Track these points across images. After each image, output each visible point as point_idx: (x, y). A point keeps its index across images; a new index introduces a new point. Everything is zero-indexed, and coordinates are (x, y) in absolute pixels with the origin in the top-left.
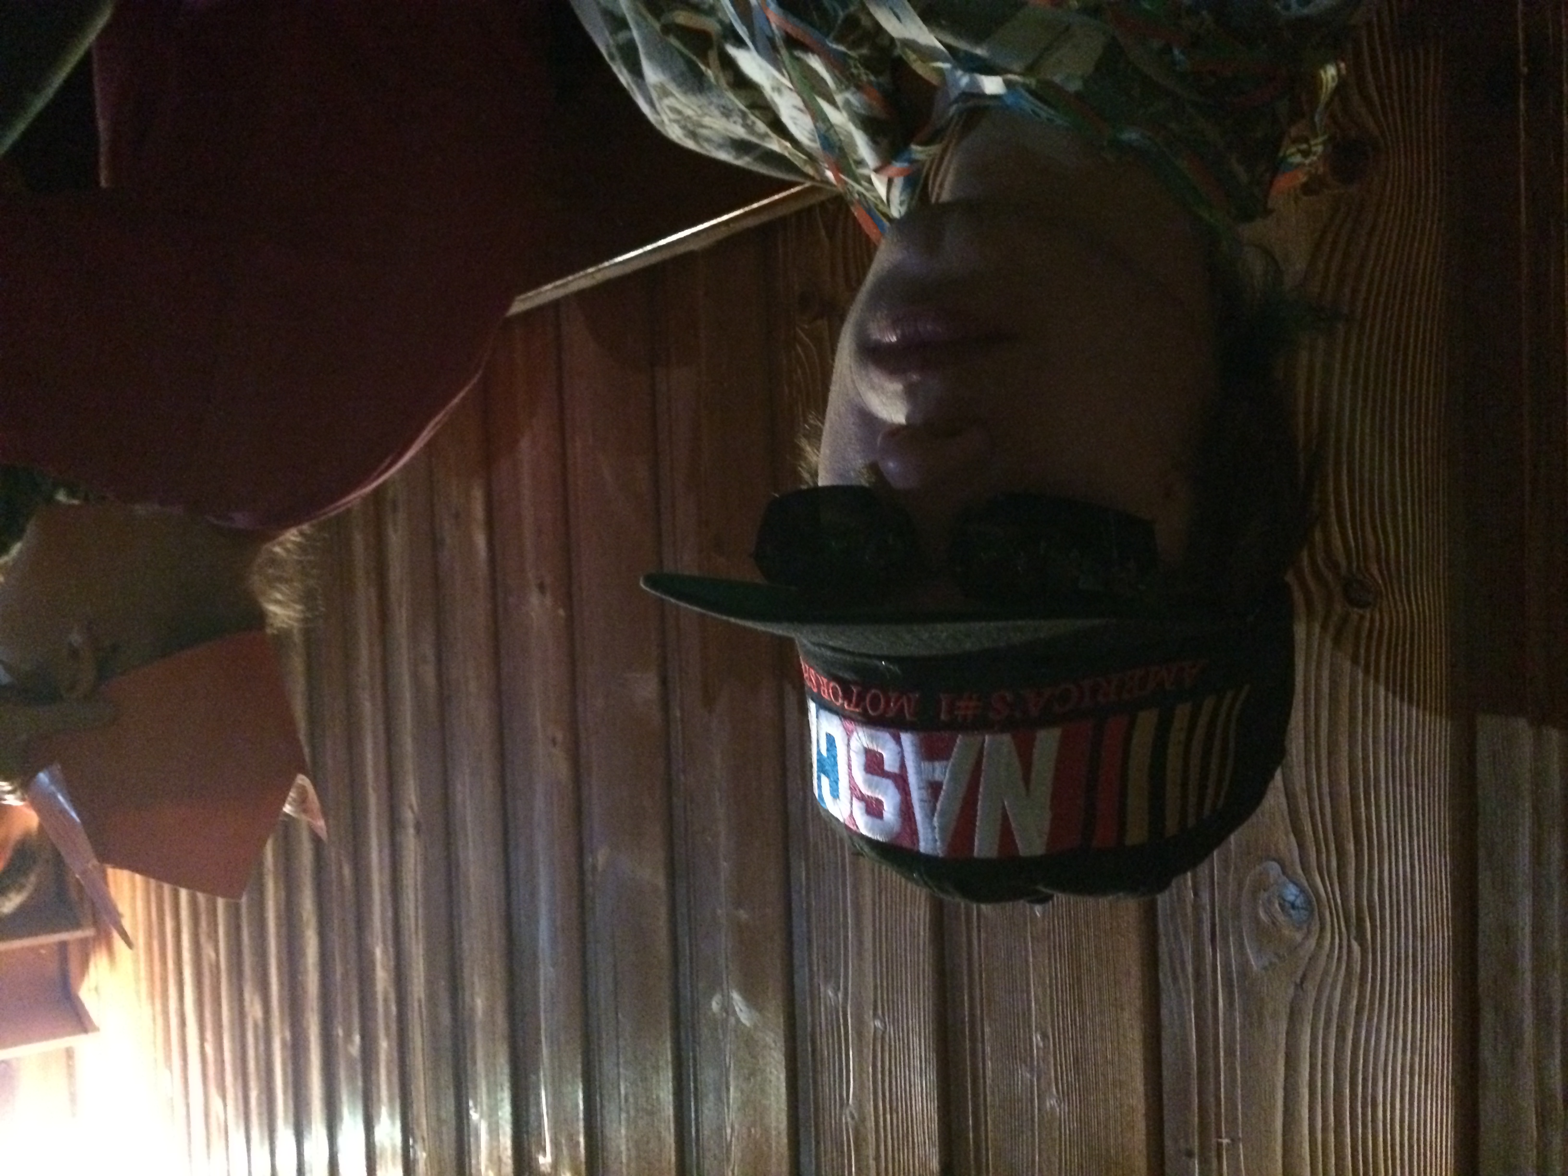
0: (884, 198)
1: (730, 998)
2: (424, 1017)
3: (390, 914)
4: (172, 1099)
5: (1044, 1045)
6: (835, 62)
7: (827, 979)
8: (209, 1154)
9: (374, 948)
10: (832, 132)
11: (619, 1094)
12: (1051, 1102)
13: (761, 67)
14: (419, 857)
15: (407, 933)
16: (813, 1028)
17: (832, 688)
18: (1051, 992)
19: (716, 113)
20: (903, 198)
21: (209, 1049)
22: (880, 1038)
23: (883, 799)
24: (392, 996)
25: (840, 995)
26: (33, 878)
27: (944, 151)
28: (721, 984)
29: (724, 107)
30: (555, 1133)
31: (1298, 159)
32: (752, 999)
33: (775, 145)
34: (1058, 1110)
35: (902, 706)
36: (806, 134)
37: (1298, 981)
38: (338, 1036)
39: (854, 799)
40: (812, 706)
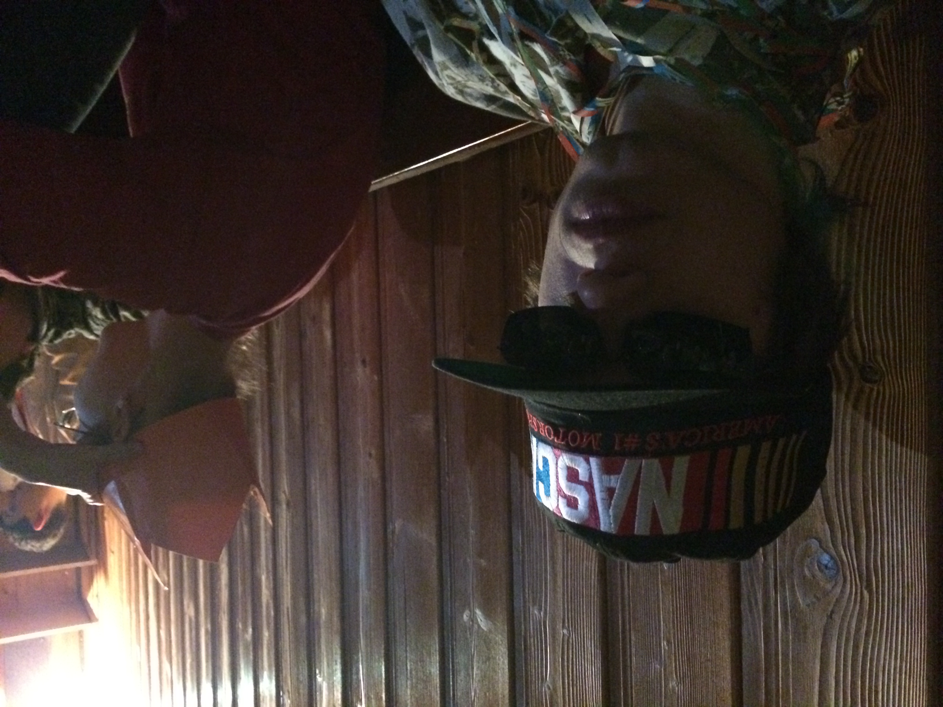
0: (578, 130)
1: (475, 613)
2: (290, 619)
3: (271, 556)
4: (140, 663)
5: (668, 648)
6: (549, 48)
7: (534, 604)
8: (161, 696)
9: (261, 576)
10: (547, 90)
11: (407, 669)
12: (672, 684)
13: (504, 52)
14: (288, 521)
15: (280, 568)
16: (525, 633)
17: (547, 429)
18: (673, 617)
19: (476, 79)
20: (590, 130)
21: (163, 633)
22: (566, 641)
23: (578, 498)
24: (272, 605)
25: (542, 613)
26: (62, 531)
27: (615, 103)
28: (469, 604)
29: (481, 76)
30: (368, 691)
31: (833, 106)
32: (488, 614)
33: (512, 98)
34: (677, 689)
35: (591, 441)
36: (532, 92)
37: (829, 614)
38: (239, 628)
39: (560, 497)
40: (534, 440)
